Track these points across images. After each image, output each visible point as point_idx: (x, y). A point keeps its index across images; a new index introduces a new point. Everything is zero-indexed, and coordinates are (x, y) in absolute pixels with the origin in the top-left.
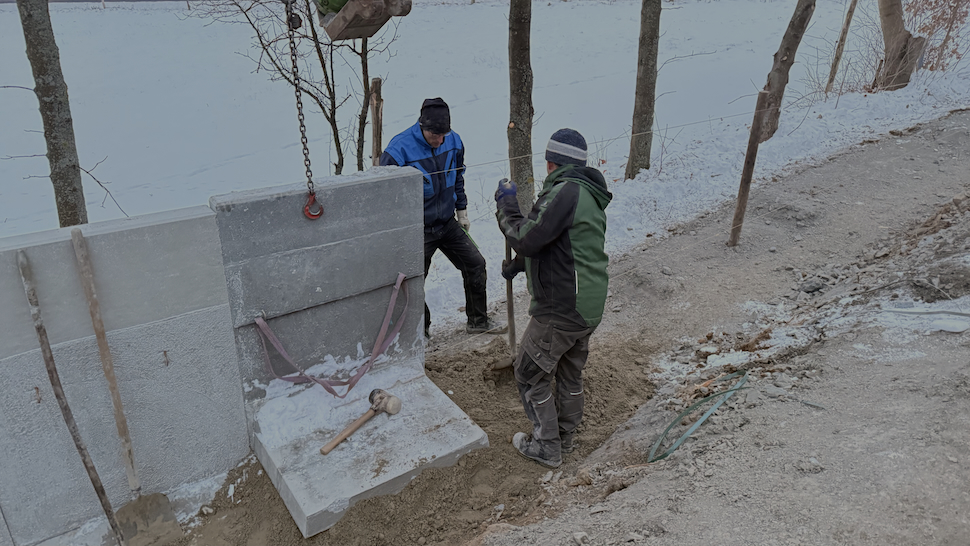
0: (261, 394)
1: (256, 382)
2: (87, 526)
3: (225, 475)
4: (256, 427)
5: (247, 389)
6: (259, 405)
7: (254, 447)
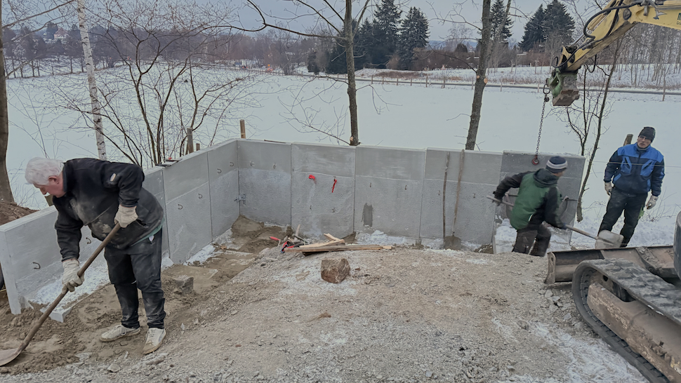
0: (501, 222)
1: (500, 217)
2: (438, 240)
3: (480, 246)
4: (495, 233)
5: (496, 218)
6: (499, 226)
7: (492, 239)
